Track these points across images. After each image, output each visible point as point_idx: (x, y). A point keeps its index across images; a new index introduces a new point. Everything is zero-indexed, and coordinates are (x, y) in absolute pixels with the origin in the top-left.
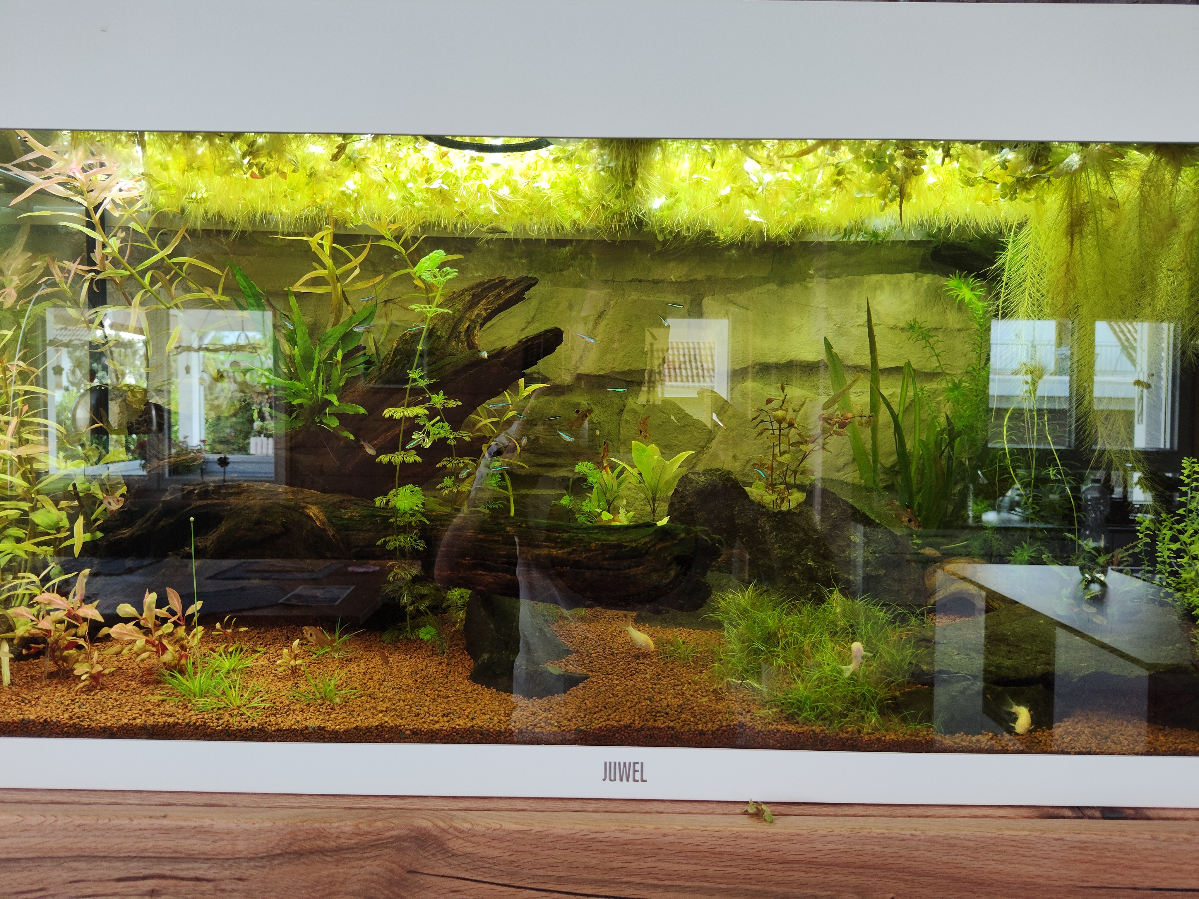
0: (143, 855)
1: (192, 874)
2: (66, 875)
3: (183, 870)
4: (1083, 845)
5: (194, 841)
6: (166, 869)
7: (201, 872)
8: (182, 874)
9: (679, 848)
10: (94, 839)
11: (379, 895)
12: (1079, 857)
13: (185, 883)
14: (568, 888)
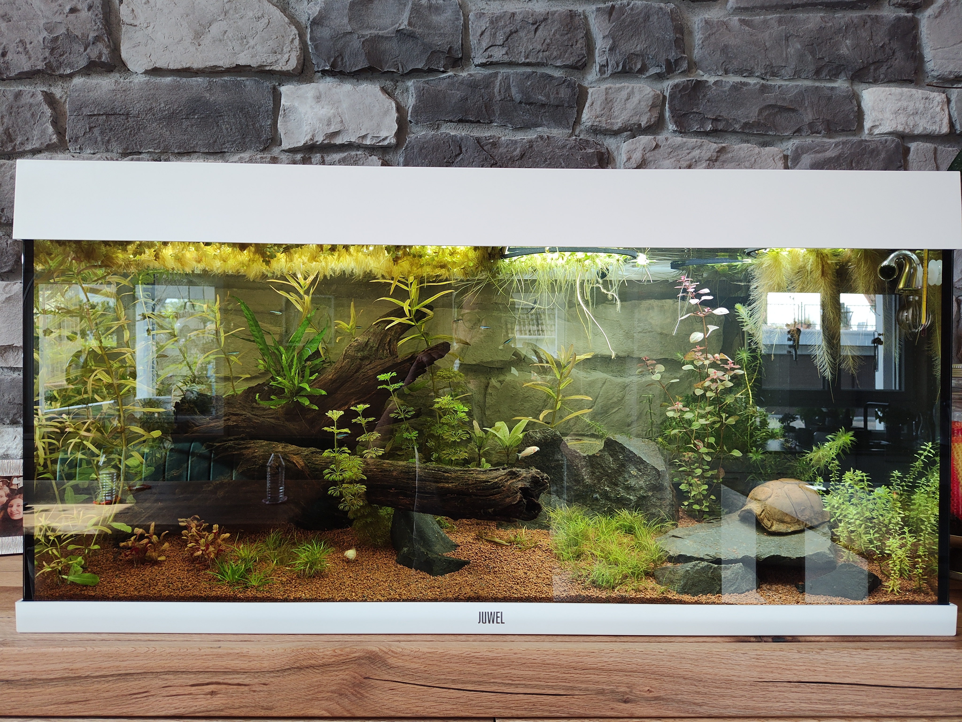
0: (207, 670)
1: (236, 681)
2: (162, 683)
3: (230, 679)
4: (758, 657)
5: (238, 662)
6: (220, 679)
7: (241, 680)
8: (230, 682)
9: (524, 661)
10: (178, 661)
11: (347, 692)
12: (756, 664)
13: (232, 687)
14: (459, 686)
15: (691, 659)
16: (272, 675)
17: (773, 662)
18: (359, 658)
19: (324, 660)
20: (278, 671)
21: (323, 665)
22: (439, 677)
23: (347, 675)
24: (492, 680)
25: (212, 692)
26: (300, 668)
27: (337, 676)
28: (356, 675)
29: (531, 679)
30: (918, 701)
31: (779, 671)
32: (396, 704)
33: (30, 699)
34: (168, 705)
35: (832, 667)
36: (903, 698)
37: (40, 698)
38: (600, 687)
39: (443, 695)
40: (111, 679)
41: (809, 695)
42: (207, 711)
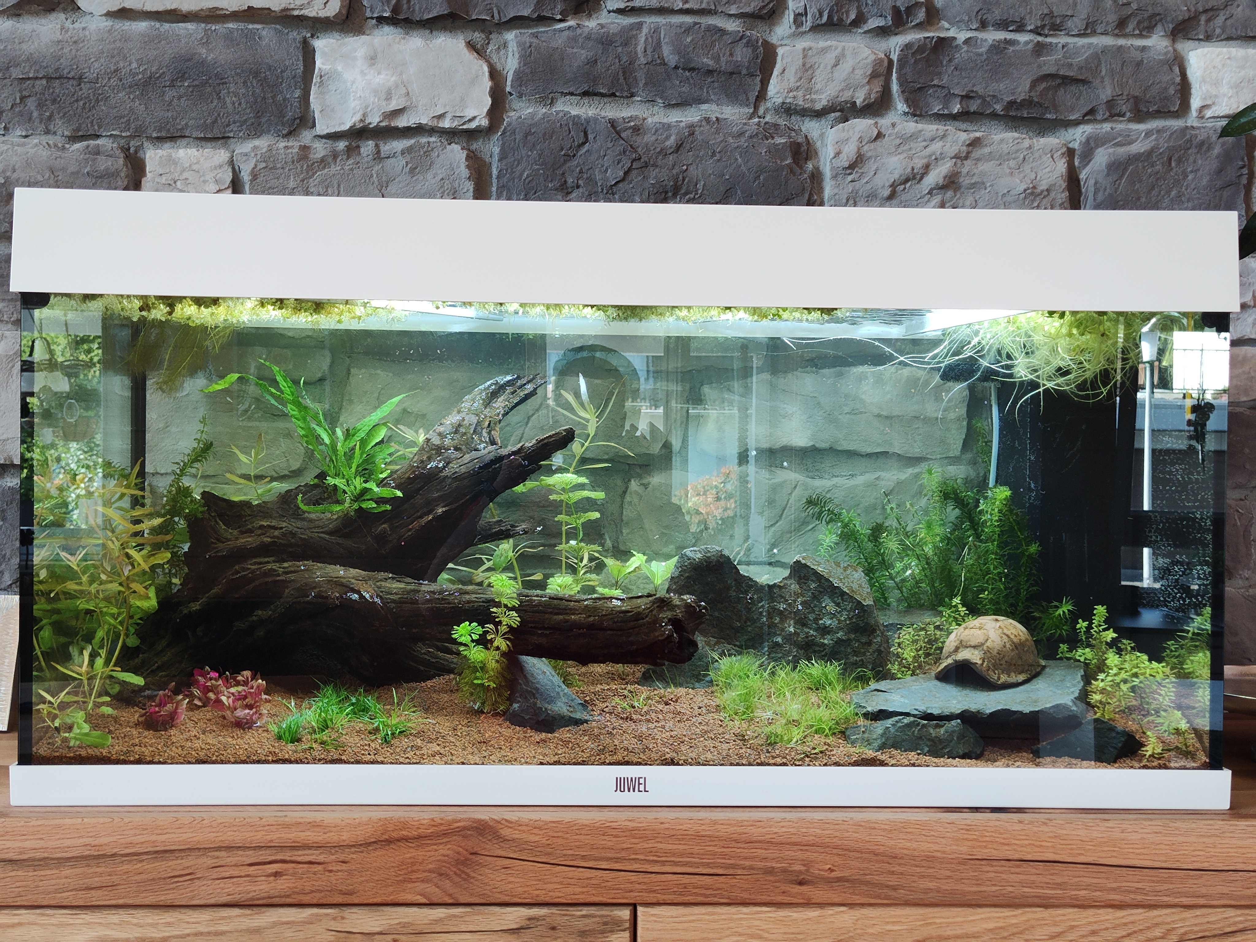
0: (269, 845)
1: (307, 859)
2: (211, 862)
3: (300, 856)
4: (968, 828)
5: (309, 833)
6: (287, 856)
7: (314, 857)
8: (299, 859)
9: (672, 833)
10: (232, 833)
11: (448, 872)
12: (966, 836)
13: (301, 866)
14: (590, 864)
15: (885, 830)
16: (353, 850)
17: (987, 834)
18: (465, 828)
19: (420, 831)
20: (361, 845)
21: (419, 837)
22: (565, 852)
23: (448, 849)
24: (633, 857)
25: (276, 872)
26: (389, 842)
27: (436, 850)
28: (461, 849)
29: (681, 855)
30: (1171, 886)
31: (995, 846)
32: (511, 886)
33: (41, 884)
34: (219, 891)
35: (1062, 842)
36: (1153, 882)
37: (53, 882)
38: (769, 864)
39: (570, 875)
40: (145, 857)
41: (1033, 878)
42: (270, 898)
